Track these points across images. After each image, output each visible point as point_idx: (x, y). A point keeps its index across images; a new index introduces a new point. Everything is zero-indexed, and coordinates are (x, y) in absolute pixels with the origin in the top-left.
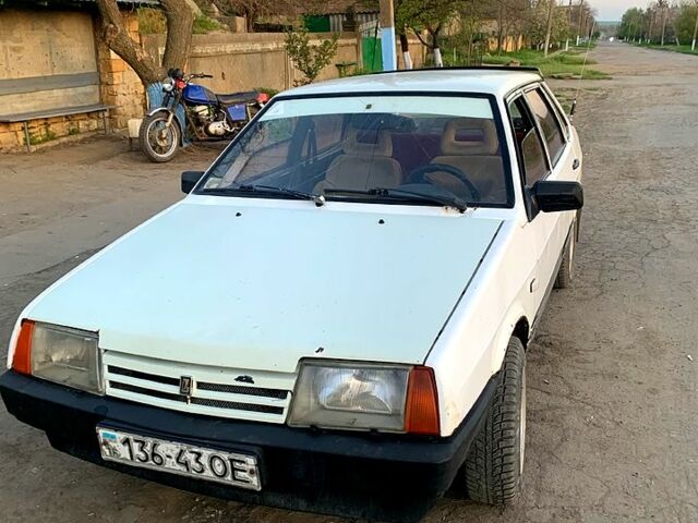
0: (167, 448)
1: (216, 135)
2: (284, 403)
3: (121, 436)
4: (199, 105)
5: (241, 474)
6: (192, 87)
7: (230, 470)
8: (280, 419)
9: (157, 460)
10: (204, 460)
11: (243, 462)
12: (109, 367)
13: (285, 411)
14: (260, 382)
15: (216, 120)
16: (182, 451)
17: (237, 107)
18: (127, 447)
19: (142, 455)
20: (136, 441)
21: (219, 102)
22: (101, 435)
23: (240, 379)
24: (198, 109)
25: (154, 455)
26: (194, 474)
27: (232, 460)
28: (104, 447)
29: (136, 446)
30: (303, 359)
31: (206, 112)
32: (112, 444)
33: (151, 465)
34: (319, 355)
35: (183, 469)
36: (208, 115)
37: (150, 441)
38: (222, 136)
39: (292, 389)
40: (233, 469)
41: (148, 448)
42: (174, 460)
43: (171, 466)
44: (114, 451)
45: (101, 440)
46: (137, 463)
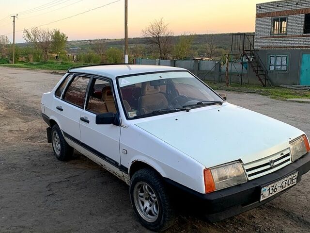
0: (279, 184)
3: (268, 188)
10: (287, 182)
11: (296, 176)
12: (246, 170)
13: (290, 159)
14: (284, 153)
16: (283, 182)
18: (268, 191)
19: (272, 192)
20: (272, 187)
22: (262, 191)
25: (275, 189)
26: (283, 188)
27: (293, 177)
37: (274, 185)
39: (290, 152)
42: (280, 187)
44: (264, 196)
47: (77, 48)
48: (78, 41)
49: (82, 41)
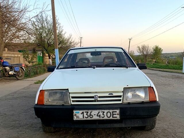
0: (95, 112)
1: (11, 75)
2: (121, 98)
3: (81, 112)
4: (6, 66)
5: (115, 116)
6: (5, 62)
7: (112, 115)
8: (121, 102)
9: (91, 116)
10: (105, 114)
11: (116, 112)
12: (72, 97)
13: (122, 100)
14: (114, 94)
15: (11, 71)
16: (99, 112)
17: (17, 67)
18: (82, 115)
19: (87, 116)
20: (85, 112)
21: (12, 66)
22: (75, 113)
23: (109, 94)
24: (6, 68)
25: (90, 115)
26: (101, 118)
27: (113, 112)
28: (75, 116)
29: (85, 114)
30: (124, 88)
31: (8, 69)
32: (77, 115)
33: (89, 119)
34: (128, 87)
35: (99, 117)
36: (9, 69)
37: (89, 111)
38: (13, 75)
39: (122, 95)
40: (113, 114)
41: (89, 114)
42: (96, 115)
43: (95, 118)
44: (78, 117)
45: (74, 114)
46: (85, 119)
47: (174, 57)
48: (175, 53)
49: (178, 53)
